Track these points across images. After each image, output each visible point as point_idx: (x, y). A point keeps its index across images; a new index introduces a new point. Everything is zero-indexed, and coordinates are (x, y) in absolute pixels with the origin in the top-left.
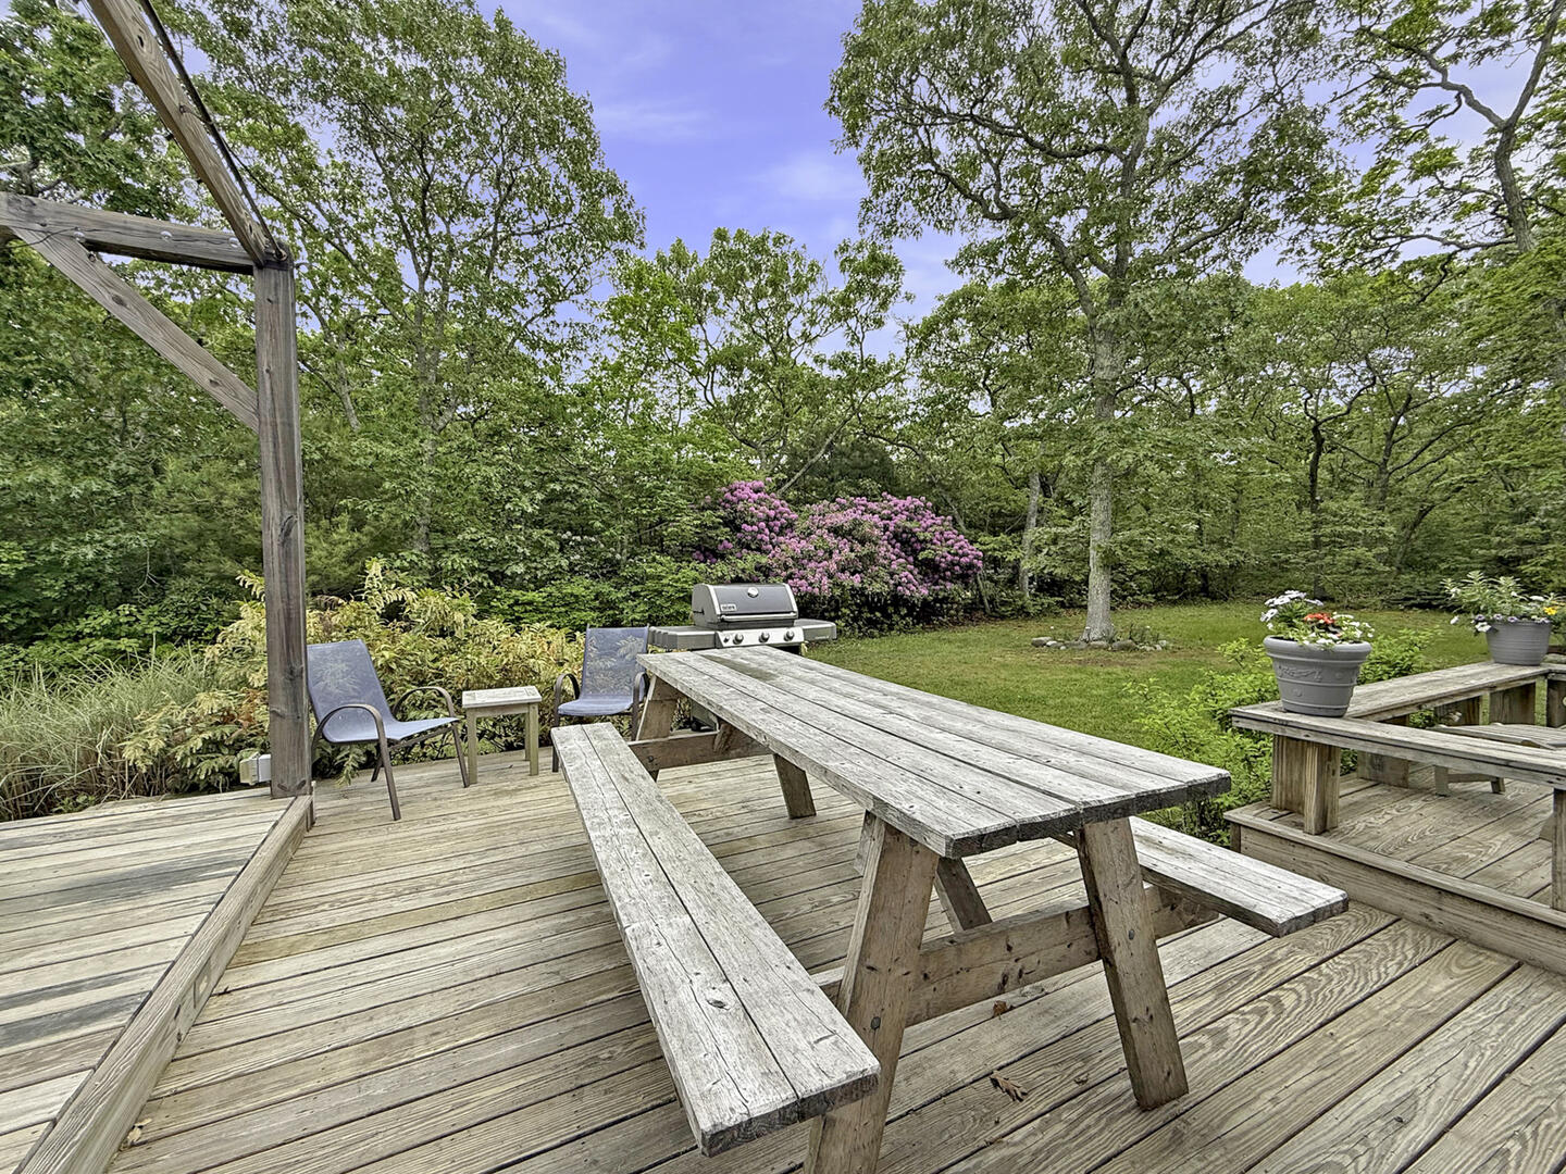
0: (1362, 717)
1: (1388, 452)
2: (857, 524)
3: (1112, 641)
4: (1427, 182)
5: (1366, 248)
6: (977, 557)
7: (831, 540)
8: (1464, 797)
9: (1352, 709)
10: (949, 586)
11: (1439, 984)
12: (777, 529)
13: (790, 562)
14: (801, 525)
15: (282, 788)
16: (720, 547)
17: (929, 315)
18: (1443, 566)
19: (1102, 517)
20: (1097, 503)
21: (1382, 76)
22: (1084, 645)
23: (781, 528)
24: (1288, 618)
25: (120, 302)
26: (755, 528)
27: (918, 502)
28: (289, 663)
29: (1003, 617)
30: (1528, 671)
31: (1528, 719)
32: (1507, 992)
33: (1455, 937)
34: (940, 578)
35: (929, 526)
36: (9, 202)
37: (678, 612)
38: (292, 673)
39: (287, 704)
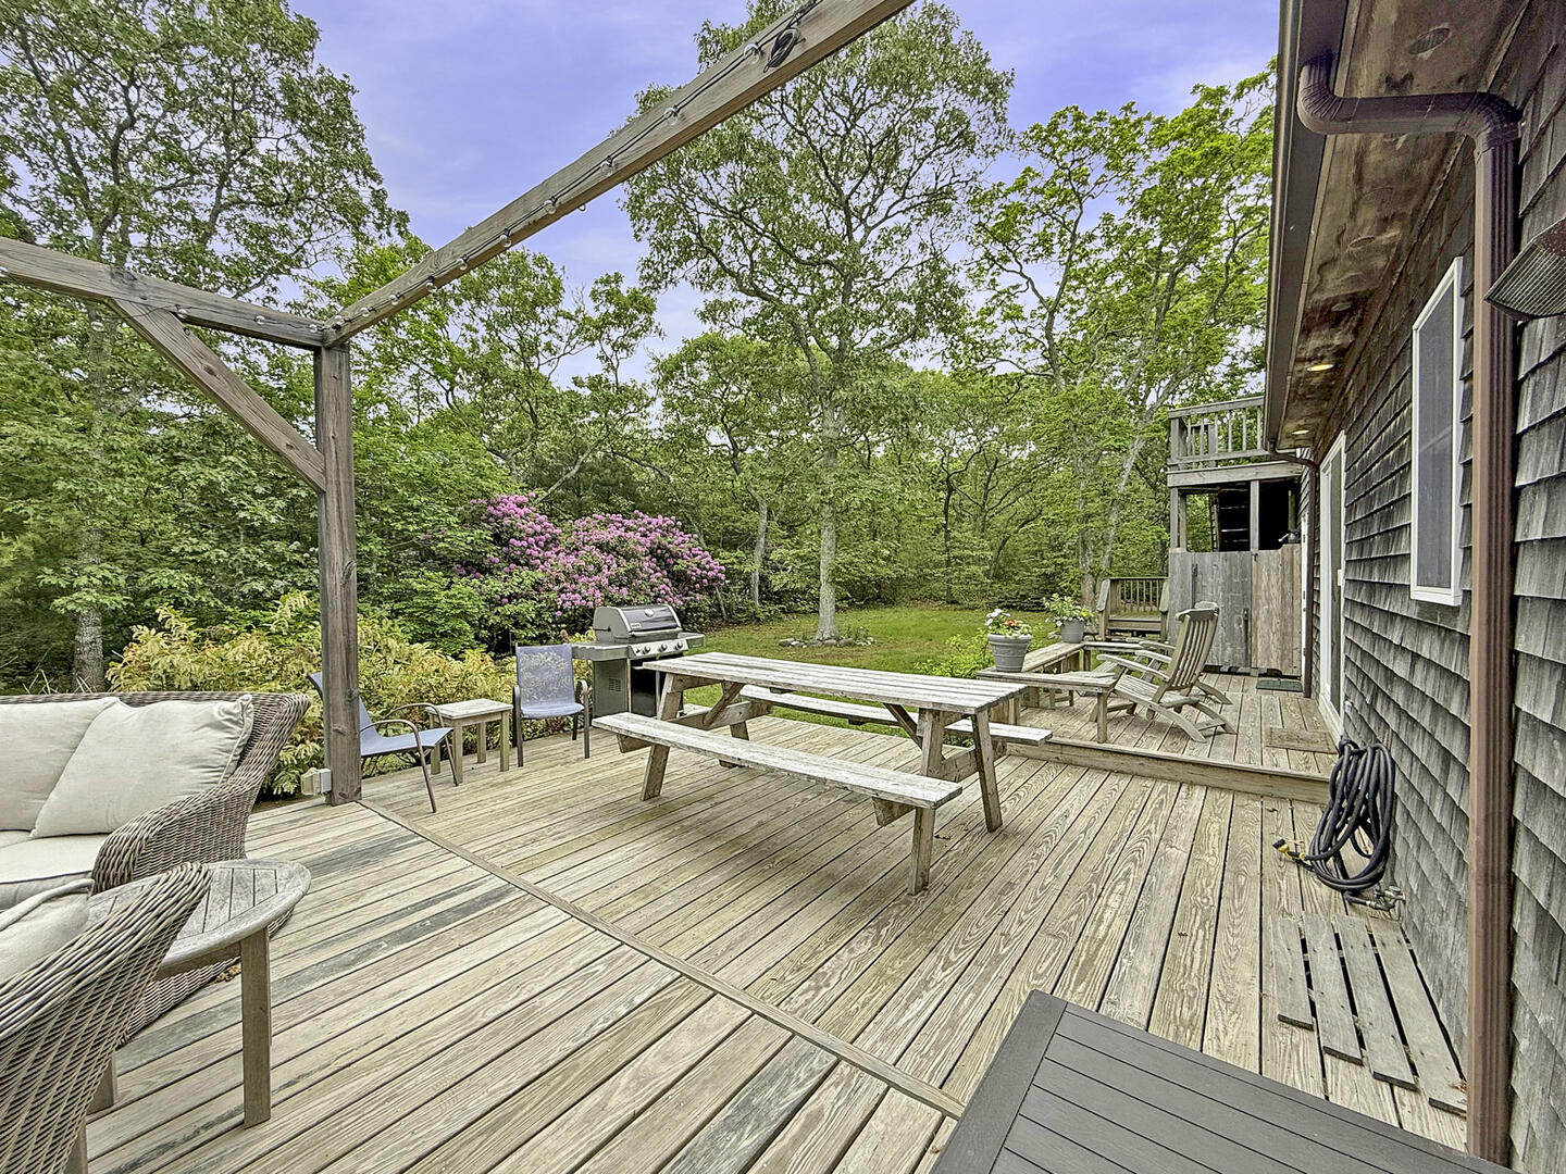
0: (1029, 671)
1: (986, 496)
2: (622, 541)
3: (838, 640)
4: (1009, 324)
5: (977, 360)
6: (720, 571)
7: (600, 557)
8: (1061, 709)
9: (1025, 667)
10: (698, 597)
11: (1067, 779)
12: (542, 544)
13: (562, 578)
14: (564, 540)
15: (343, 795)
16: (486, 562)
17: (675, 352)
18: (1017, 578)
19: (829, 544)
20: (826, 533)
21: (987, 255)
22: (820, 644)
23: (546, 542)
24: (997, 623)
25: (210, 372)
26: (525, 544)
27: (669, 522)
28: (349, 687)
29: (739, 623)
30: (1078, 646)
31: (1076, 669)
32: (1087, 777)
33: (1068, 764)
34: (690, 589)
35: (679, 542)
36: (112, 275)
37: (453, 630)
38: (350, 696)
39: (346, 723)
